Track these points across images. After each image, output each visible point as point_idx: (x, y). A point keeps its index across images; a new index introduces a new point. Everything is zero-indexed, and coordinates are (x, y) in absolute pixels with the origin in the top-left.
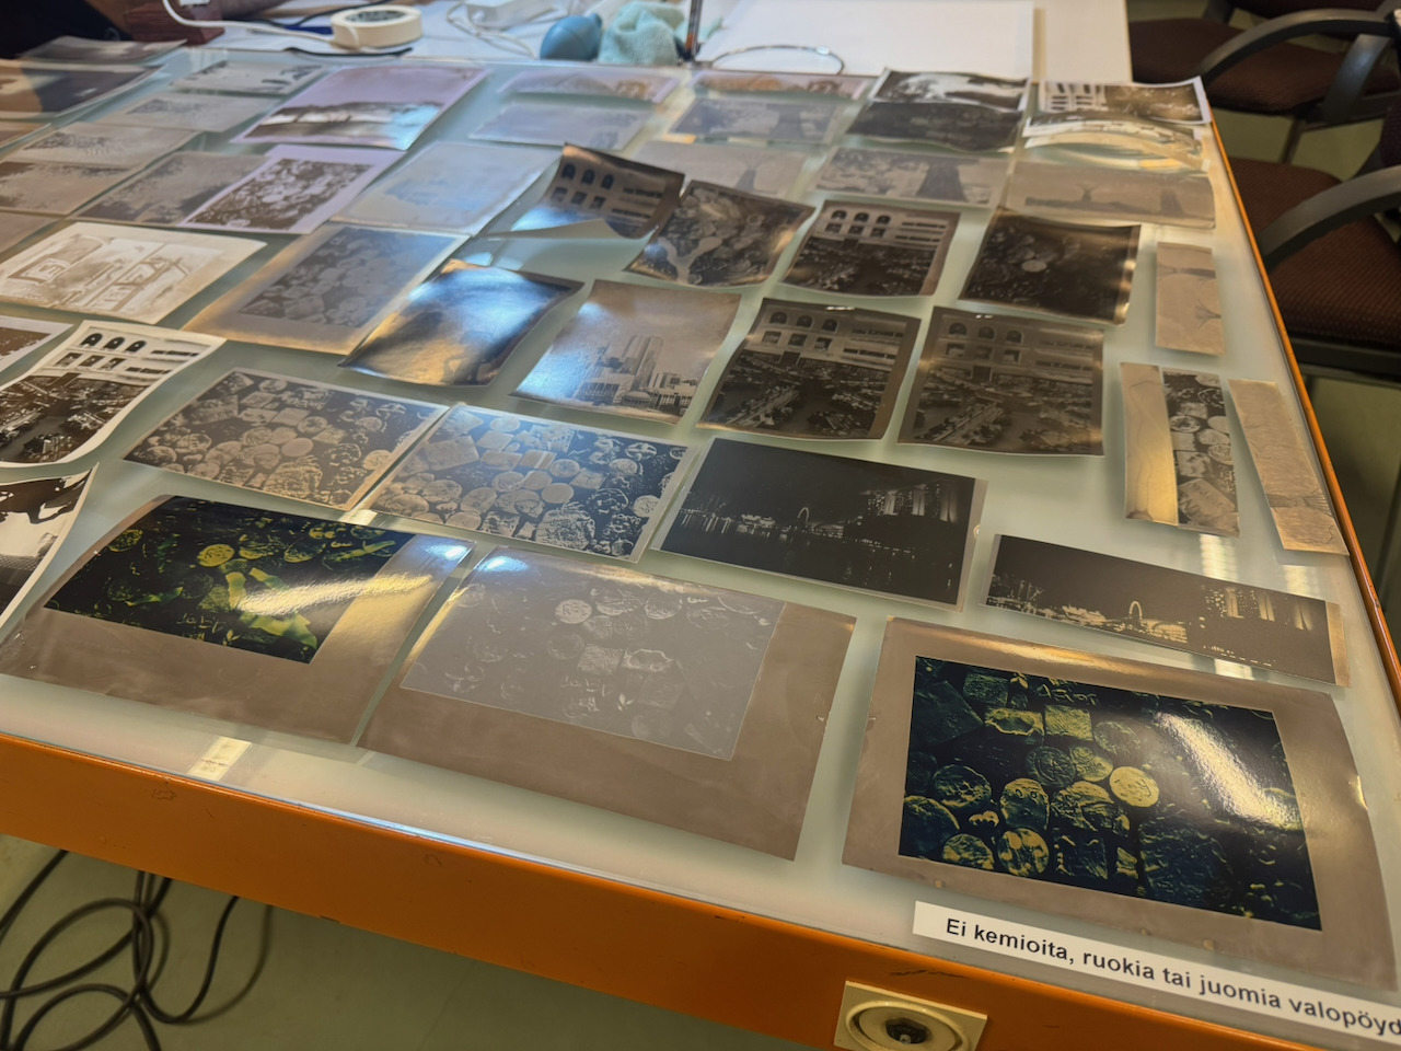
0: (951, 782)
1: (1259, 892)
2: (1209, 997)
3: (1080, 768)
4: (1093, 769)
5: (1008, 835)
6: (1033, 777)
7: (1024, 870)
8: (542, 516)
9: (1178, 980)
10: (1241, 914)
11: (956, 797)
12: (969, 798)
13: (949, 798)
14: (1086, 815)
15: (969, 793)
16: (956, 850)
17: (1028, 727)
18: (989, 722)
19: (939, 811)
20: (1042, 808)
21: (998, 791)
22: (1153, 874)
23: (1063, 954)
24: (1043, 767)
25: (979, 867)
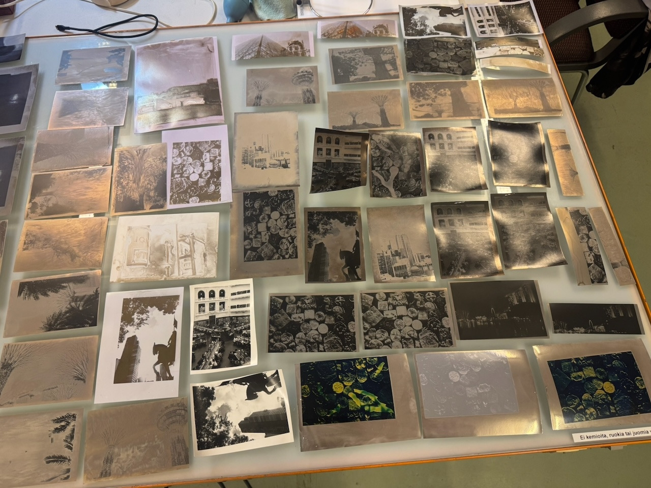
0: (570, 400)
1: (640, 407)
2: (636, 436)
3: (596, 386)
4: (599, 385)
5: (587, 411)
6: (587, 393)
7: (592, 418)
8: (418, 336)
9: (629, 434)
10: (637, 414)
11: (572, 404)
12: (575, 404)
13: (571, 405)
14: (601, 399)
15: (575, 402)
16: (576, 418)
17: (581, 377)
18: (572, 379)
19: (570, 410)
20: (591, 401)
21: (581, 399)
22: (619, 410)
23: (605, 436)
24: (588, 389)
25: (583, 421)
